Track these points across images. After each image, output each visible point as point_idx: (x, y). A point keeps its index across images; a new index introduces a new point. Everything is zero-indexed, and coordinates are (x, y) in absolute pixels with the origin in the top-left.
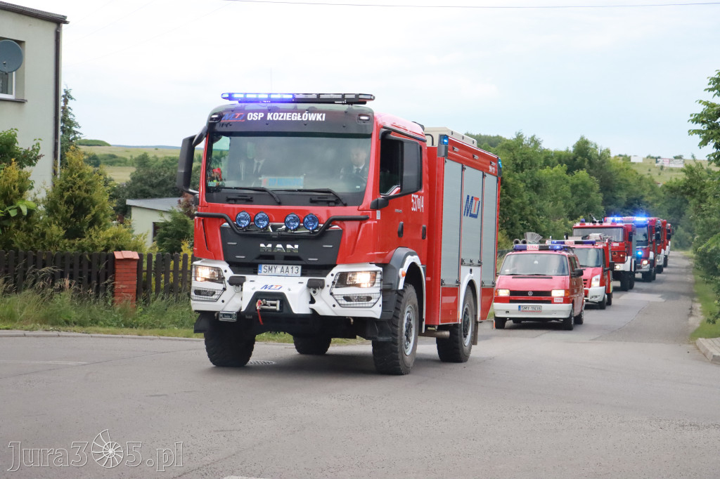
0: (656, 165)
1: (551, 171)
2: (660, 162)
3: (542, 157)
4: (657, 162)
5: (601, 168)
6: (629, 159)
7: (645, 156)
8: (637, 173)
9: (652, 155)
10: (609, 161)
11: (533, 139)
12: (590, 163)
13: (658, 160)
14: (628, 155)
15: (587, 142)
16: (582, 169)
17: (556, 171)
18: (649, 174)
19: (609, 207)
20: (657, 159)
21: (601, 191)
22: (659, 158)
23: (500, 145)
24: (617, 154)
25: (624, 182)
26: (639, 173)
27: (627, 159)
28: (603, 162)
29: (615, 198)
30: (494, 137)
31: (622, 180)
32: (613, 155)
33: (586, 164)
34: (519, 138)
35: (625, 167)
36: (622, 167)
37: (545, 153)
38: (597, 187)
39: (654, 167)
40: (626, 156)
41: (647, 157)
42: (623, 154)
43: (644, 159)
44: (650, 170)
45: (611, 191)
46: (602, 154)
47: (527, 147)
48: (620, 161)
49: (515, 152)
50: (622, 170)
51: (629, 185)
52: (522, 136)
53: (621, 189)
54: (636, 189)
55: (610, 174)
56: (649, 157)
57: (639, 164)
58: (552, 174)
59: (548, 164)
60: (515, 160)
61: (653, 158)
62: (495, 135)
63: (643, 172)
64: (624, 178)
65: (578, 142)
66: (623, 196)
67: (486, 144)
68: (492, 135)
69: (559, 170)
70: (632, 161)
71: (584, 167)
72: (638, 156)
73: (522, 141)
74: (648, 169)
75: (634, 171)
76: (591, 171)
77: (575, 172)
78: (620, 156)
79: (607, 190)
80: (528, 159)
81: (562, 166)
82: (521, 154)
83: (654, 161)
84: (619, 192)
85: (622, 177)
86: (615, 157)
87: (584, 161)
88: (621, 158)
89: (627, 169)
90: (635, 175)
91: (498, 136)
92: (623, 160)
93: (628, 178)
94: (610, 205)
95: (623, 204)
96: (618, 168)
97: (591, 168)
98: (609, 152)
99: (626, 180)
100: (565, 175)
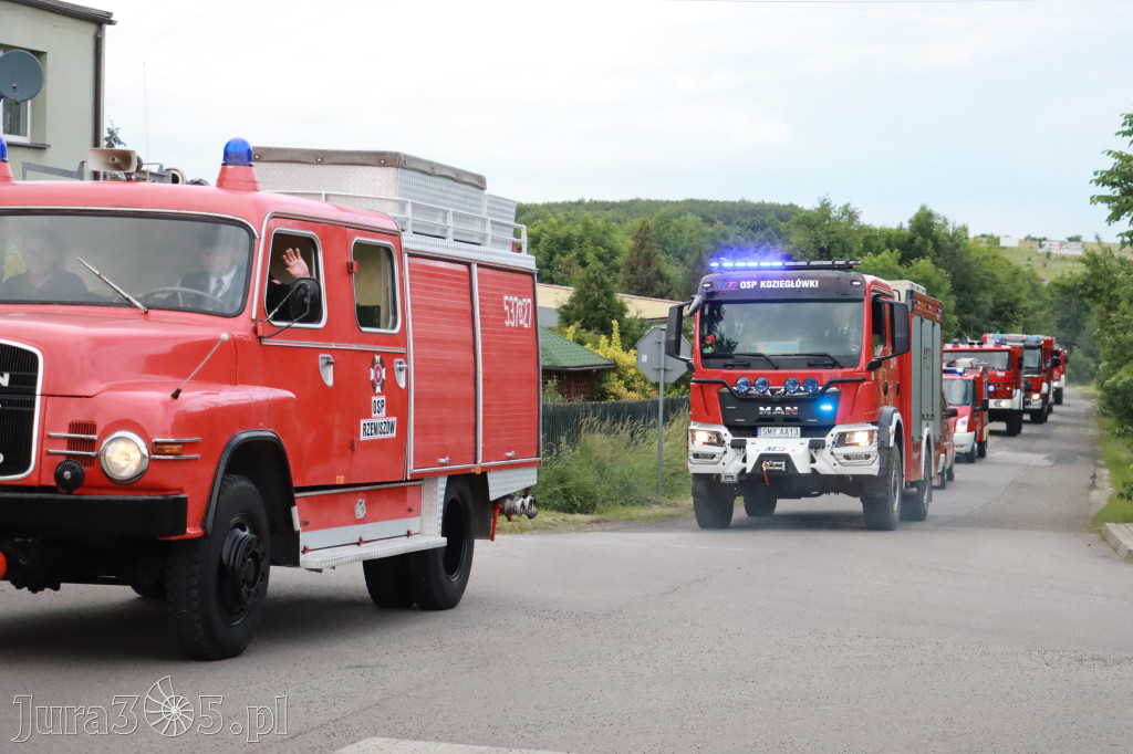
0: (1040, 250)
1: (875, 260)
2: (1046, 247)
3: (861, 238)
4: (1041, 246)
5: (954, 255)
6: (997, 241)
7: (1023, 238)
8: (1010, 264)
9: (1033, 235)
10: (966, 245)
11: (846, 210)
12: (937, 247)
13: (1043, 243)
14: (996, 235)
15: (930, 215)
16: (924, 258)
17: (883, 260)
18: (1028, 265)
19: (966, 316)
20: (1041, 241)
21: (953, 293)
22: (1044, 239)
23: (794, 218)
24: (979, 234)
25: (990, 278)
26: (1014, 264)
27: (994, 241)
28: (957, 246)
29: (974, 302)
30: (784, 207)
31: (986, 274)
32: (972, 234)
33: (929, 249)
34: (825, 207)
35: (992, 254)
36: (986, 253)
37: (865, 231)
38: (948, 286)
39: (1037, 254)
40: (992, 236)
41: (1026, 239)
42: (988, 233)
43: (1020, 241)
44: (1029, 259)
45: (969, 292)
46: (955, 234)
47: (837, 222)
48: (984, 245)
49: (817, 229)
50: (986, 258)
51: (997, 282)
52: (828, 205)
53: (984, 288)
54: (1008, 288)
55: (967, 265)
56: (1029, 238)
57: (1012, 249)
58: (875, 265)
59: (870, 249)
60: (819, 242)
61: (1034, 239)
62: (787, 203)
63: (1019, 262)
64: (990, 271)
65: (917, 214)
66: (987, 299)
67: (773, 216)
68: (781, 204)
69: (887, 257)
70: (1002, 244)
71: (928, 254)
72: (1011, 235)
73: (830, 212)
74: (1026, 258)
75: (1005, 260)
76: (939, 260)
77: (913, 262)
78: (983, 236)
79: (962, 290)
80: (838, 240)
81: (892, 252)
82: (828, 233)
83: (1036, 244)
84: (982, 294)
85: (986, 270)
86: (976, 238)
87: (926, 243)
88: (985, 239)
89: (994, 257)
90: (1006, 266)
91: (791, 205)
92: (988, 242)
93: (995, 272)
94: (967, 313)
95: (988, 312)
96: (981, 256)
97: (938, 256)
98: (965, 229)
99: (993, 275)
100: (897, 266)
